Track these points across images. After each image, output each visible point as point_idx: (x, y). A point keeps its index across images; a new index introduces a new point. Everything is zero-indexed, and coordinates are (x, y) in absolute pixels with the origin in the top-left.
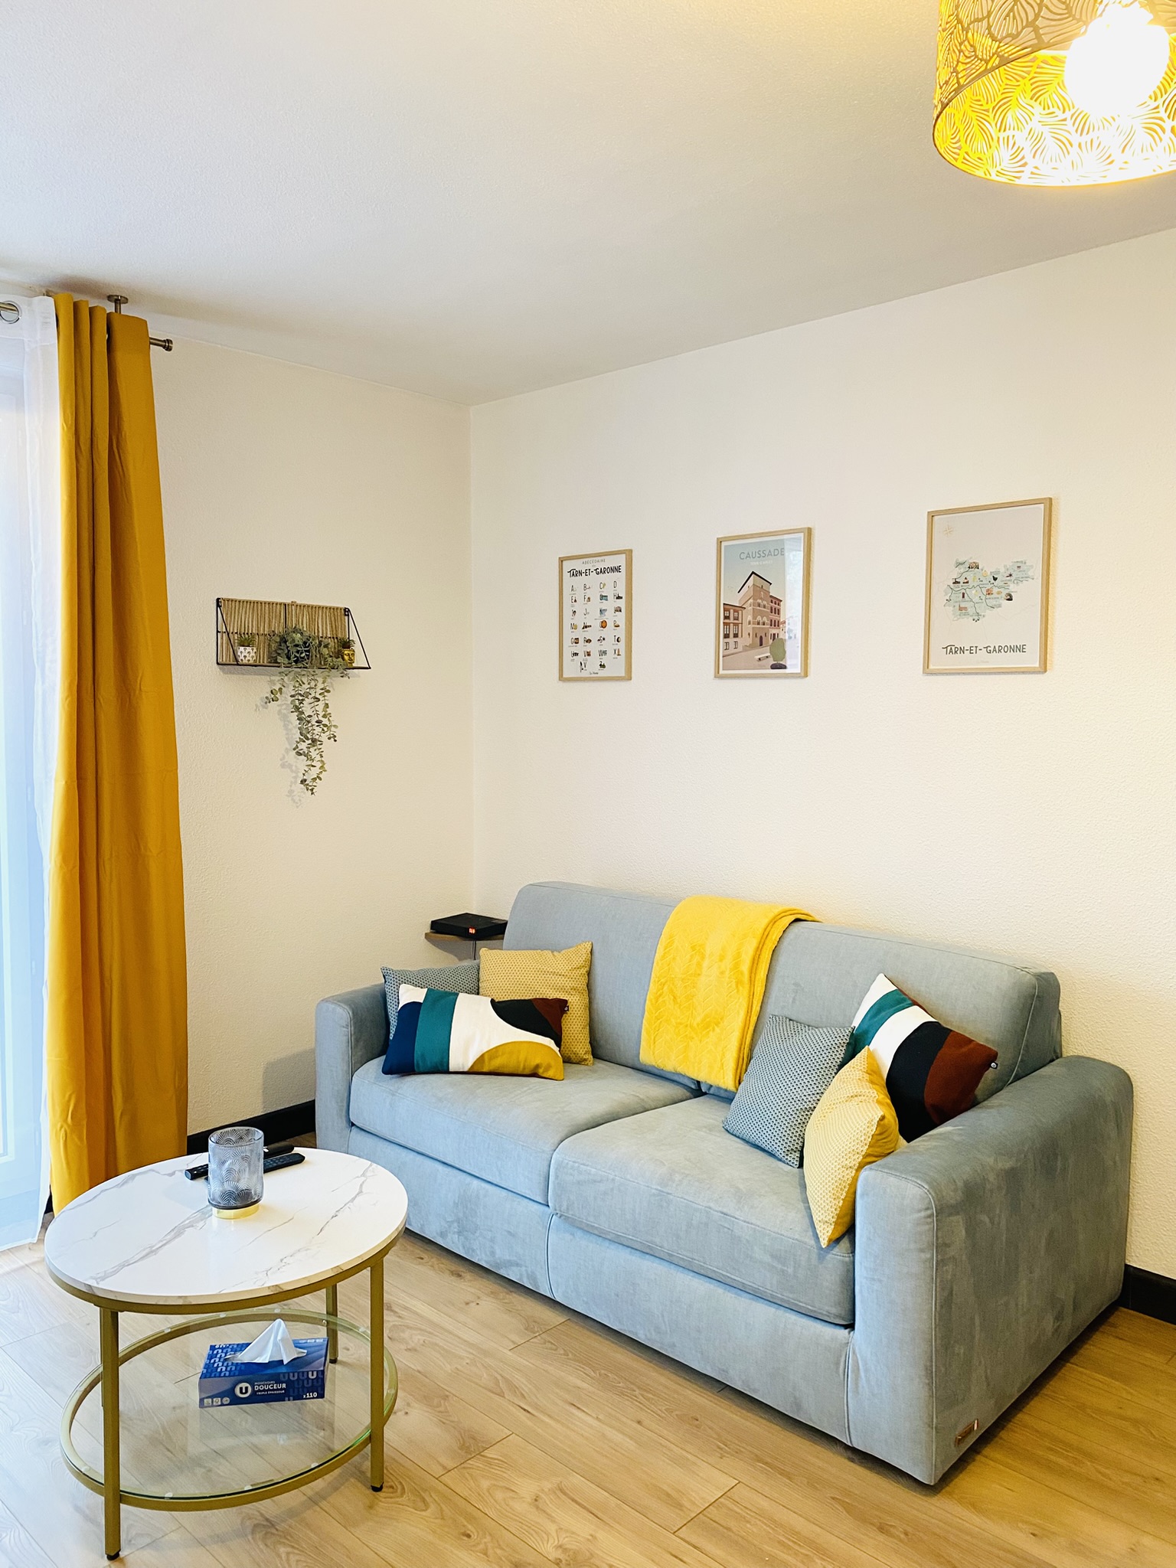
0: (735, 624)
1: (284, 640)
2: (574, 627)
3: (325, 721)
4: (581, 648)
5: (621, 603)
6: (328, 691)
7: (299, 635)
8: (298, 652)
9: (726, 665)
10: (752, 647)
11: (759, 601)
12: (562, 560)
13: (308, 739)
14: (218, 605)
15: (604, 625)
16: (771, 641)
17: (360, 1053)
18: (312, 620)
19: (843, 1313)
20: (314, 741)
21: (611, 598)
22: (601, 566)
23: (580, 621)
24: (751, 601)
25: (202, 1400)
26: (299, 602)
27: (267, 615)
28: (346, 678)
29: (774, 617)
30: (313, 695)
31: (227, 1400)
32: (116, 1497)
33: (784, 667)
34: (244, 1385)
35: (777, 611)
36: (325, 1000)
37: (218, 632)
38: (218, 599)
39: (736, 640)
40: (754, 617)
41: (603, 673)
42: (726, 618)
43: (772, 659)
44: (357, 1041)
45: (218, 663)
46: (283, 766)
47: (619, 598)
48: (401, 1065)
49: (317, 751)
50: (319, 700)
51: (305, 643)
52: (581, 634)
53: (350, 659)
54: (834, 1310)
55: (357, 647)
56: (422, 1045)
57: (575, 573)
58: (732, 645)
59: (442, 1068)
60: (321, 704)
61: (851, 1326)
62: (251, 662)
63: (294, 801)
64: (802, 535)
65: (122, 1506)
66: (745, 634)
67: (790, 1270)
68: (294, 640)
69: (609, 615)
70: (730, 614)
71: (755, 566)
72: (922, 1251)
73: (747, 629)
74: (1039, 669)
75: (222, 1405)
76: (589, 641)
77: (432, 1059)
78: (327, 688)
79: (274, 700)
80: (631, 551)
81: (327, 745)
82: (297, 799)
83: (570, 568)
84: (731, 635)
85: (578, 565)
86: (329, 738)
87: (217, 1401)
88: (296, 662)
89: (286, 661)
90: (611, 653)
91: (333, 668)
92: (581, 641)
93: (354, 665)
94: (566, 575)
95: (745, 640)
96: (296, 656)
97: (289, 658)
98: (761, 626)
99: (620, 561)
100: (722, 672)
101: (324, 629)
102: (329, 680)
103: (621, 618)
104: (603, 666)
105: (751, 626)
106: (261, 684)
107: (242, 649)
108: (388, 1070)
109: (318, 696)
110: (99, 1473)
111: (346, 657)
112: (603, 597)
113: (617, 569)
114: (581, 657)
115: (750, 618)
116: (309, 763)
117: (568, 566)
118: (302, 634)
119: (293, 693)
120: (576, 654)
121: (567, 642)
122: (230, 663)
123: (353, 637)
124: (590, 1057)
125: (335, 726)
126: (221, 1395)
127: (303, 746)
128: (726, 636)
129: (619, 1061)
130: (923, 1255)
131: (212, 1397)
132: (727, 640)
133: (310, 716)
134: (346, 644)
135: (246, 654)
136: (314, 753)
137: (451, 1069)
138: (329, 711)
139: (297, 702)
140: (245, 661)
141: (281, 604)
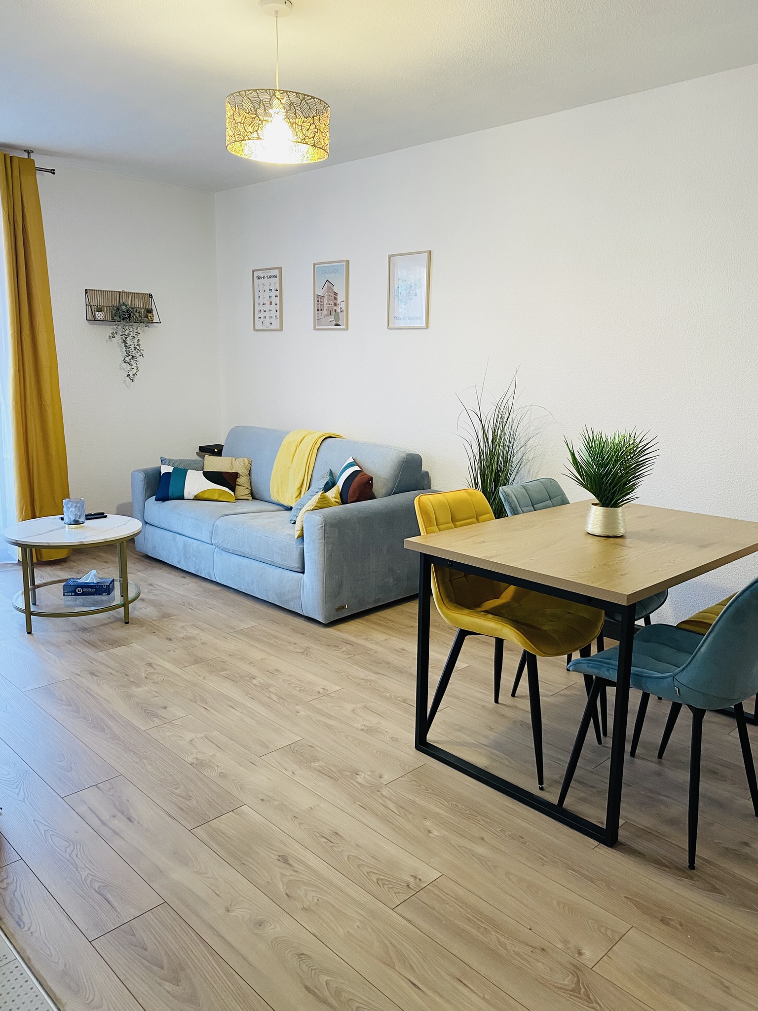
0: (321, 305)
1: (118, 309)
2: (259, 304)
3: (138, 347)
4: (262, 315)
5: (277, 293)
6: (139, 333)
7: (124, 307)
8: (124, 315)
9: (318, 323)
10: (327, 315)
11: (330, 294)
12: (253, 271)
13: (129, 355)
14: (86, 293)
15: (271, 303)
16: (334, 313)
17: (149, 493)
18: (133, 300)
19: (299, 566)
20: (133, 357)
21: (273, 290)
22: (269, 274)
23: (261, 302)
24: (327, 293)
25: (64, 593)
26: (126, 291)
27: (110, 297)
28: (147, 328)
29: (335, 301)
30: (132, 335)
31: (73, 594)
32: (29, 613)
33: (339, 325)
34: (79, 589)
35: (336, 299)
36: (135, 471)
37: (86, 305)
38: (86, 290)
39: (321, 312)
40: (328, 302)
41: (271, 327)
42: (318, 301)
43: (334, 321)
44: (148, 487)
45: (87, 320)
46: (121, 369)
47: (277, 290)
48: (163, 498)
49: (135, 362)
50: (134, 337)
51: (128, 310)
52: (262, 308)
53: (151, 318)
54: (296, 565)
55: (154, 312)
56: (172, 490)
57: (259, 278)
58: (320, 315)
59: (182, 498)
60: (136, 340)
61: (303, 573)
62: (102, 319)
63: (126, 385)
64: (344, 263)
65: (32, 616)
66: (325, 310)
67: (284, 553)
68: (122, 309)
69: (274, 300)
70: (319, 299)
71: (329, 277)
72: (320, 539)
73: (325, 307)
74: (426, 327)
75: (72, 595)
76: (265, 311)
77: (178, 494)
78: (139, 332)
79: (114, 337)
80: (281, 268)
81: (140, 359)
82: (128, 384)
83: (257, 275)
84: (320, 310)
85: (260, 274)
86: (140, 356)
87: (70, 594)
88: (123, 319)
89: (118, 319)
90: (274, 317)
91: (141, 323)
92: (262, 311)
93: (154, 321)
94: (255, 278)
95: (325, 312)
96: (123, 317)
97: (120, 318)
98: (330, 306)
99: (276, 272)
100: (316, 327)
101: (138, 304)
102: (139, 328)
103: (277, 300)
104: (271, 324)
105: (327, 305)
106: (108, 329)
107: (97, 313)
108: (157, 500)
109: (134, 336)
110: (23, 607)
111: (149, 318)
112: (271, 290)
113: (275, 276)
114: (262, 319)
115: (326, 302)
116: (131, 367)
117: (256, 274)
118: (126, 306)
119: (122, 334)
120: (260, 318)
121: (257, 312)
122: (93, 320)
123: (154, 308)
124: (251, 498)
125: (143, 350)
126: (71, 592)
127: (128, 359)
128: (318, 310)
129: (265, 500)
130: (320, 541)
131: (68, 592)
132: (318, 312)
133: (131, 345)
134: (150, 311)
135: (100, 315)
136: (133, 362)
137: (185, 498)
138: (140, 343)
139: (124, 338)
140: (99, 319)
141: (117, 292)
